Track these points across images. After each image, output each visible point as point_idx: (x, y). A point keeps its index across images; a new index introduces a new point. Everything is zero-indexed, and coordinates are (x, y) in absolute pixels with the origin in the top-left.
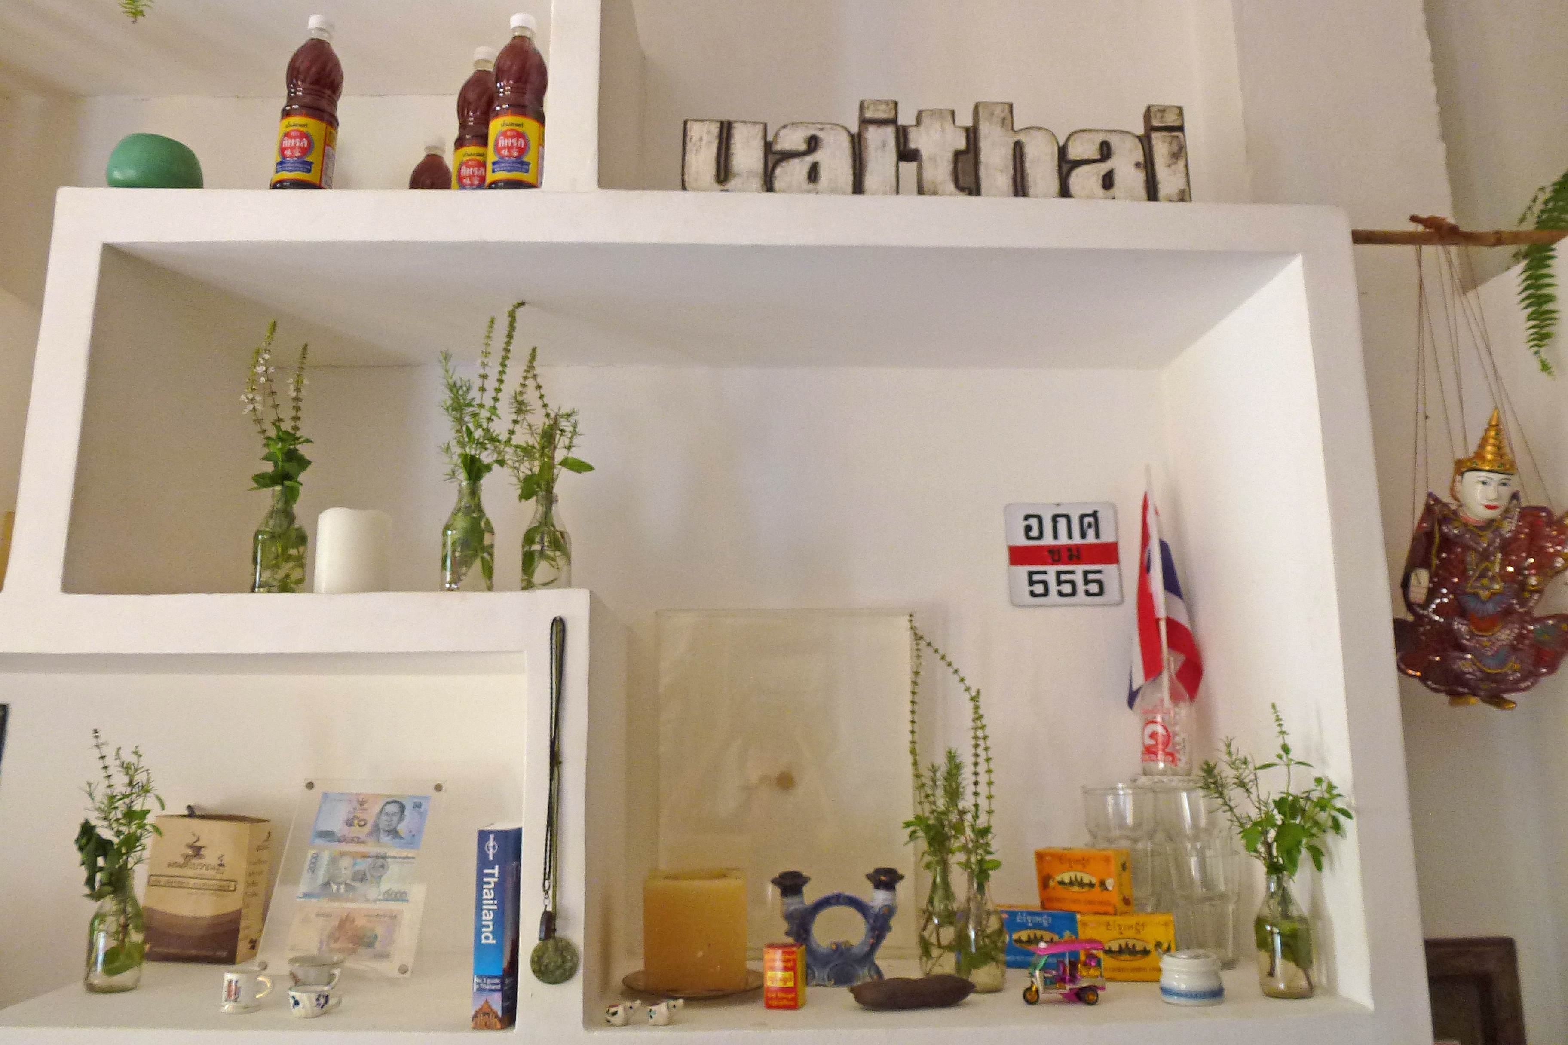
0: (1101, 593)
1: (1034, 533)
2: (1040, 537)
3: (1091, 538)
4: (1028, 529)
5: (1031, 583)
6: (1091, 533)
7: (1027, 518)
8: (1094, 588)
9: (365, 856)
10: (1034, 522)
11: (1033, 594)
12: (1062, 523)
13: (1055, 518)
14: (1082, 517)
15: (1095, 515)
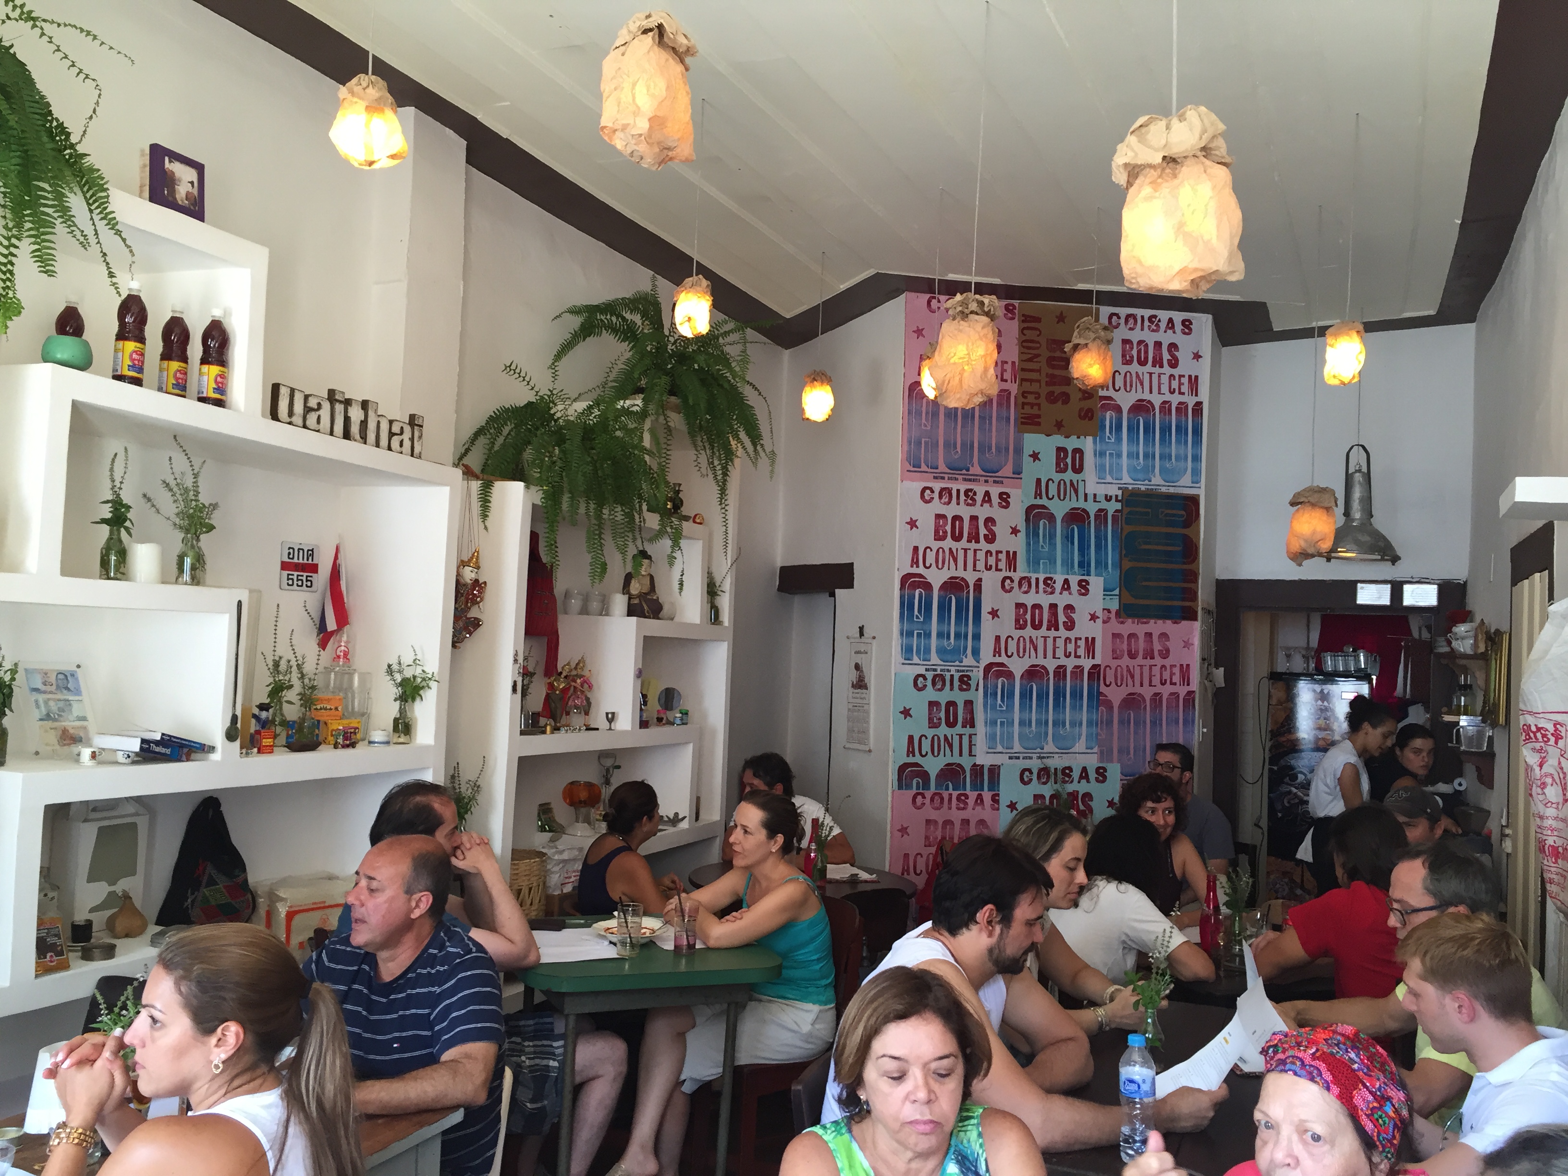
0: (311, 586)
1: (291, 556)
2: (293, 558)
3: (310, 561)
4: (289, 554)
5: (288, 579)
6: (310, 558)
7: (289, 548)
8: (309, 584)
9: (59, 700)
10: (291, 551)
11: (288, 585)
12: (301, 552)
13: (299, 549)
14: (308, 550)
15: (312, 550)
